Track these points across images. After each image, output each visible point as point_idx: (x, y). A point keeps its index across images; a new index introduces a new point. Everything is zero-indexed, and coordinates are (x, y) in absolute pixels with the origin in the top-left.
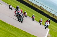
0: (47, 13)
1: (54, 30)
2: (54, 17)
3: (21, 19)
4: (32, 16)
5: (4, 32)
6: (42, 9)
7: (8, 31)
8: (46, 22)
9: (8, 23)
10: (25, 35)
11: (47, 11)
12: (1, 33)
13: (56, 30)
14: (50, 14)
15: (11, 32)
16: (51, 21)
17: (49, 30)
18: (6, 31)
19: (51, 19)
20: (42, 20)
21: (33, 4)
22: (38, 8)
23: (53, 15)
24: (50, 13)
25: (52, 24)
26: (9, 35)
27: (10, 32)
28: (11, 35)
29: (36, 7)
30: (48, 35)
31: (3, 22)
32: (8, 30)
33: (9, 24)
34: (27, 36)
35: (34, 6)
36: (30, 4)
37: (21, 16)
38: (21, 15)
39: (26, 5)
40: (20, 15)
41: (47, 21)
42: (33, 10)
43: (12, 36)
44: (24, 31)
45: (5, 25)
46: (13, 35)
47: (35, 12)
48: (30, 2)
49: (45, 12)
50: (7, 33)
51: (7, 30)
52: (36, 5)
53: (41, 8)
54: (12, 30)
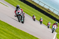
0: (54, 16)
4: (40, 19)
5: (10, 35)
6: (49, 12)
11: (54, 14)
12: (7, 37)
14: (58, 17)
17: (56, 33)
18: (11, 35)
19: (58, 22)
22: (45, 11)
31: (9, 25)
32: (14, 33)
33: (15, 27)
35: (41, 8)
36: (37, 6)
40: (21, 16)
41: (55, 24)
42: (39, 12)
44: (31, 34)
45: (11, 28)
47: (42, 14)
48: (37, 4)
49: (52, 15)
50: (13, 37)
52: (43, 7)
53: (48, 10)
54: (18, 34)
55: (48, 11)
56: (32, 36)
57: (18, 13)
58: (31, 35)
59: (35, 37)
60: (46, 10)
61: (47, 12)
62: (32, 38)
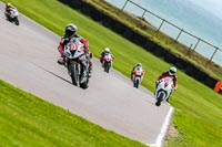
0: (163, 44)
1: (191, 110)
2: (191, 60)
3: (81, 76)
6: (144, 28)
7: (15, 114)
8: (161, 78)
9: (11, 84)
10: (79, 130)
11: (163, 36)
13: (199, 111)
14: (177, 48)
15: (26, 120)
16: (180, 74)
17: (172, 109)
19: (178, 68)
20: (141, 70)
21: (110, 5)
22: (130, 25)
23: (189, 52)
24: (176, 42)
25: (185, 86)
26: (19, 132)
27: (23, 119)
28: (24, 130)
29: (119, 19)
30: (168, 130)
34: (86, 133)
37: (82, 66)
38: (84, 62)
39: (84, 13)
40: (81, 62)
43: (31, 133)
45: (2, 91)
46: (34, 130)
49: (156, 40)
50: (10, 123)
51: (8, 110)
52: (120, 12)
53: (140, 22)
54: (29, 112)
55: (139, 25)
56: (81, 118)
57: (73, 52)
58: (76, 116)
59: (92, 124)
60: (134, 21)
61: (136, 28)
62: (80, 126)
